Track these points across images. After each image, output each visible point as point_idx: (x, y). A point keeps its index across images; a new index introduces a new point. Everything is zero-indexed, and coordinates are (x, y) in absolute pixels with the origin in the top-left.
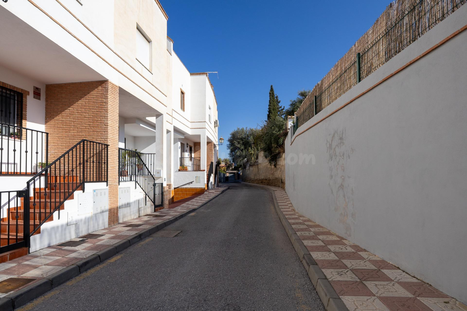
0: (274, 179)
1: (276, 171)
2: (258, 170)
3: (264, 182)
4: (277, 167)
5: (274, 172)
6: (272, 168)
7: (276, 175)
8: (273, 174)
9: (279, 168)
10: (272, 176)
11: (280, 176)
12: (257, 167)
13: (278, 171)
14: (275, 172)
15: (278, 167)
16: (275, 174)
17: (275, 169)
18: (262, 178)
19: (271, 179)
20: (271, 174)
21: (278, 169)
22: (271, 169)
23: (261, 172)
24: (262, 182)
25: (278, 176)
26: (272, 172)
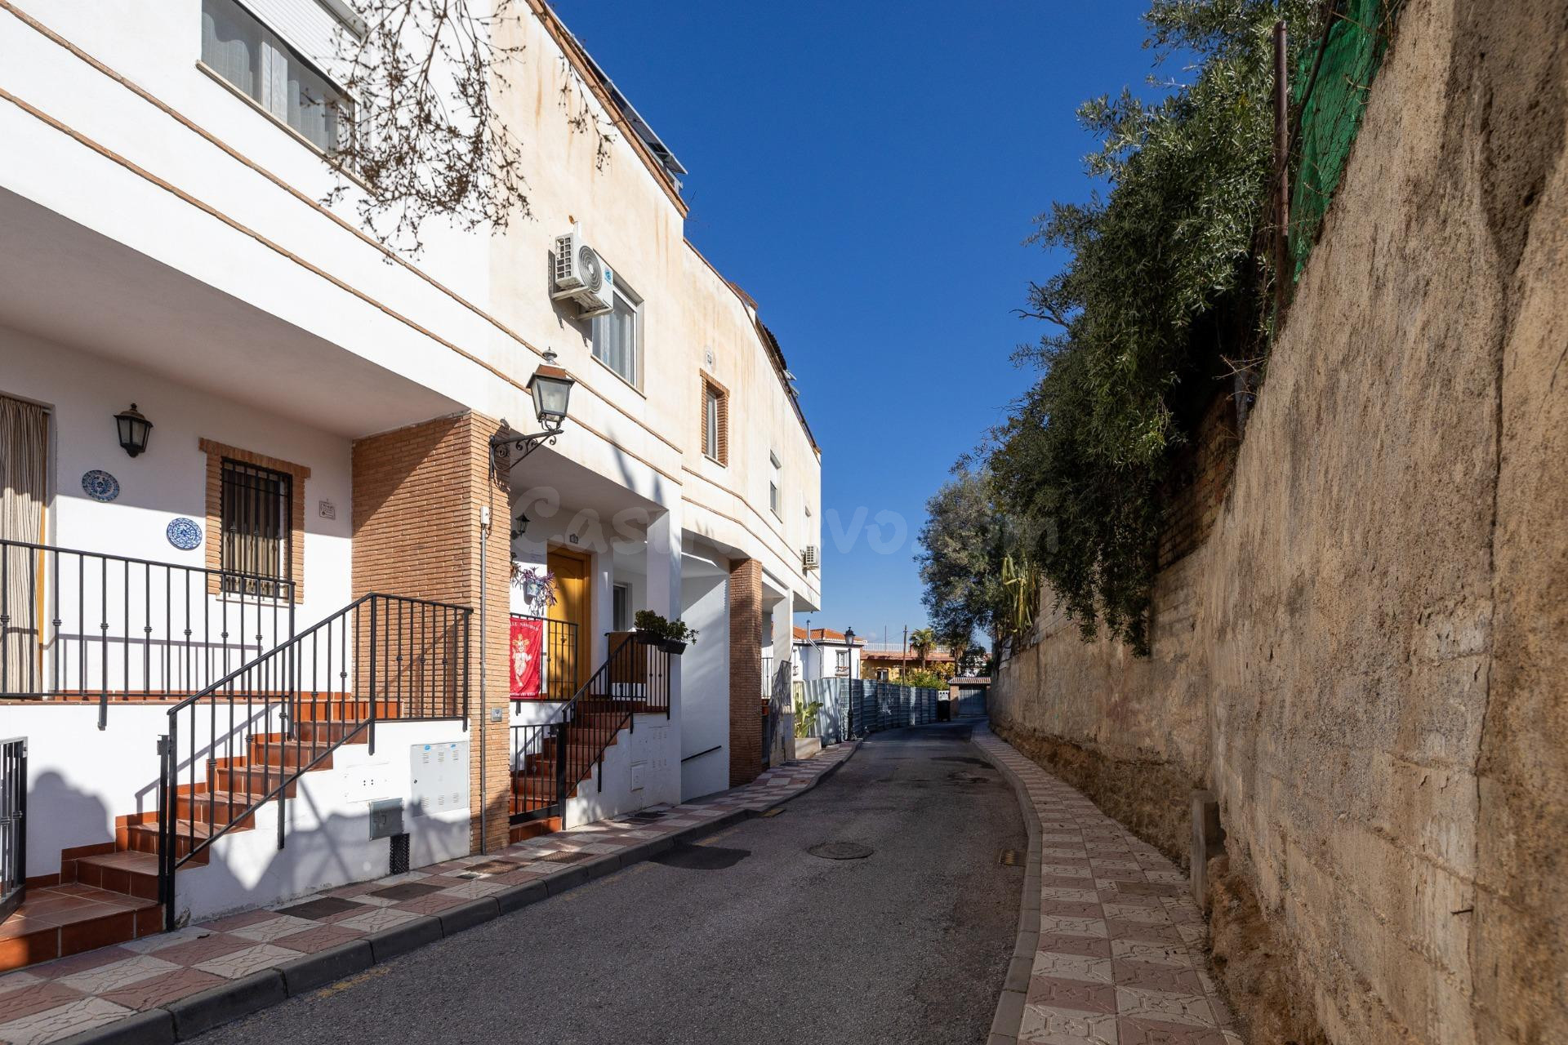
0: (1127, 763)
1: (1146, 691)
2: (1038, 674)
3: (1068, 763)
4: (1156, 646)
5: (1125, 699)
6: (1114, 663)
7: (1144, 726)
8: (1120, 714)
9: (1180, 658)
10: (1112, 732)
11: (1187, 749)
12: (1035, 658)
13: (1167, 687)
14: (1139, 700)
15: (1165, 647)
16: (1141, 717)
17: (1140, 666)
18: (1056, 733)
19: (1103, 749)
20: (1109, 715)
21: (1168, 674)
22: (1109, 667)
23: (1050, 692)
24: (1053, 758)
25: (1169, 739)
26: (1116, 697)
